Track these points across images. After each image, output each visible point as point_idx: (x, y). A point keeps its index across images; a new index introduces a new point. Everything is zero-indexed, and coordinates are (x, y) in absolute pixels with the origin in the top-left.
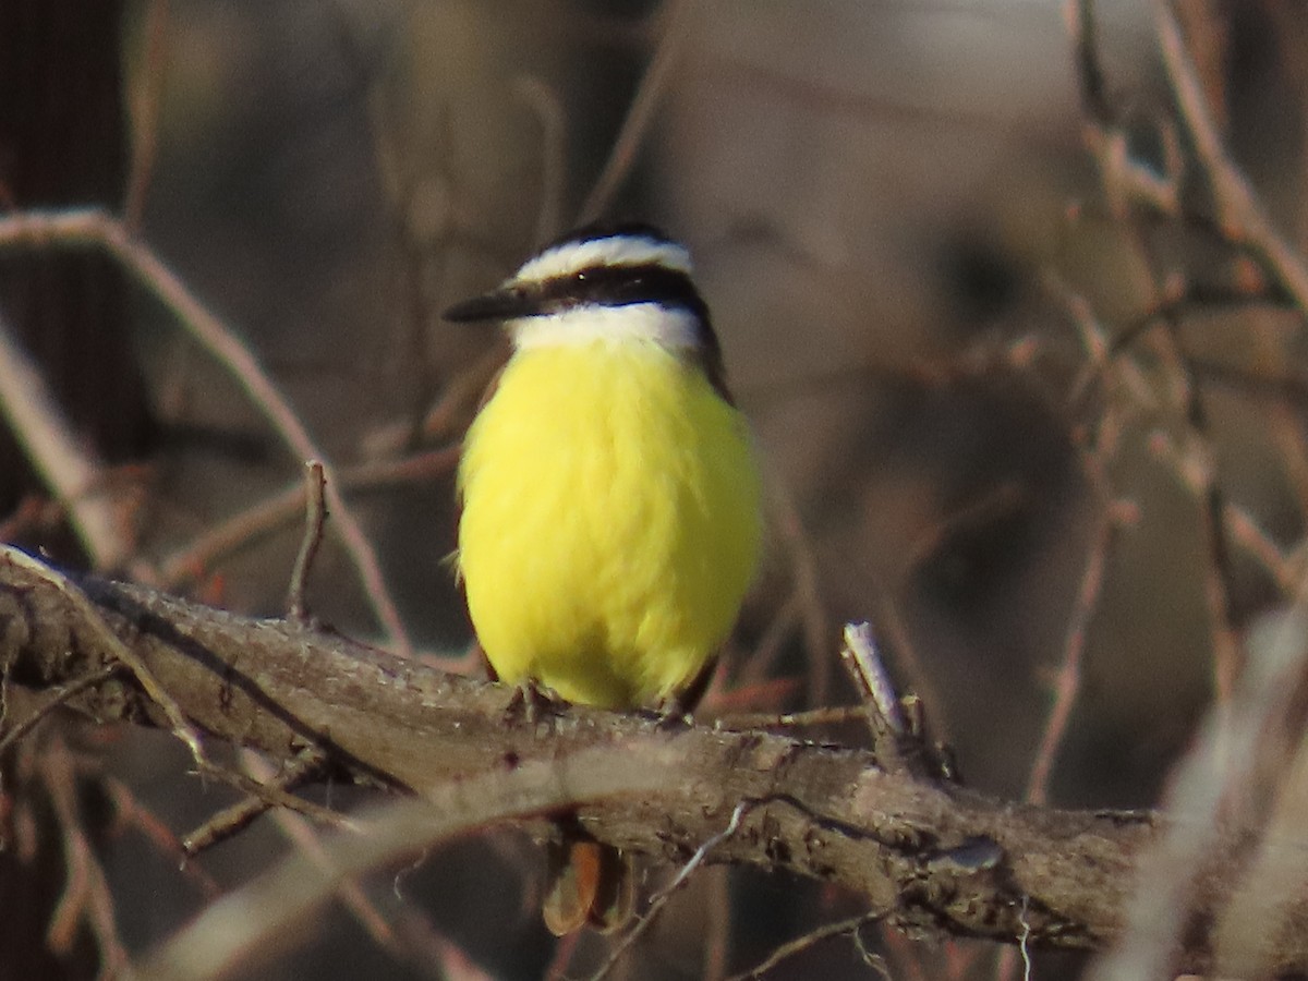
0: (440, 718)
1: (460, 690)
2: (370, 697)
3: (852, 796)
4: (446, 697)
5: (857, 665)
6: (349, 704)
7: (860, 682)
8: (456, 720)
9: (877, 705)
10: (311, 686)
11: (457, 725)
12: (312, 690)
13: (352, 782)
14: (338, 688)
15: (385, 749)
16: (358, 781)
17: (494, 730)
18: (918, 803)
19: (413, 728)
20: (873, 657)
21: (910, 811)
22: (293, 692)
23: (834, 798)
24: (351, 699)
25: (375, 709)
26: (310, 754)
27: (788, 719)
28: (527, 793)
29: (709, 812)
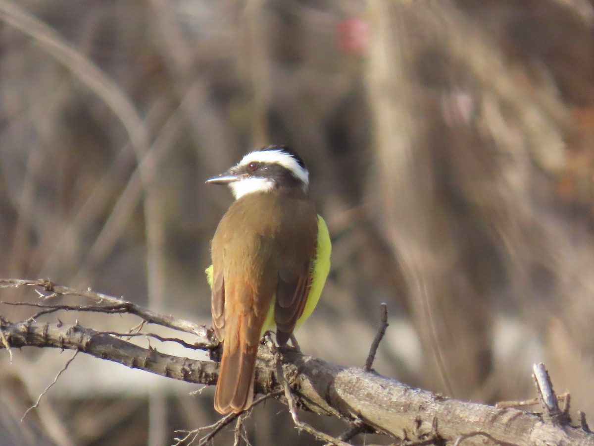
0: (397, 405)
1: (407, 394)
2: (374, 397)
3: (531, 433)
4: (401, 397)
5: (536, 380)
6: (367, 400)
7: (537, 387)
8: (402, 406)
9: (542, 396)
10: (355, 394)
11: (402, 408)
12: (355, 395)
13: (375, 433)
14: (364, 394)
15: (379, 419)
16: (377, 432)
17: (415, 410)
18: (553, 436)
19: (387, 410)
20: (542, 377)
21: (550, 439)
22: (349, 396)
23: (525, 434)
24: (367, 399)
25: (375, 402)
26: (358, 421)
27: (522, 403)
28: (427, 435)
29: (485, 441)
